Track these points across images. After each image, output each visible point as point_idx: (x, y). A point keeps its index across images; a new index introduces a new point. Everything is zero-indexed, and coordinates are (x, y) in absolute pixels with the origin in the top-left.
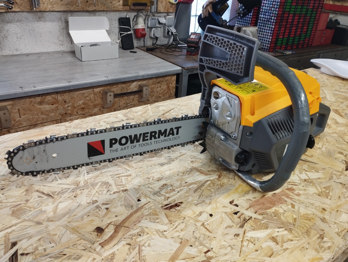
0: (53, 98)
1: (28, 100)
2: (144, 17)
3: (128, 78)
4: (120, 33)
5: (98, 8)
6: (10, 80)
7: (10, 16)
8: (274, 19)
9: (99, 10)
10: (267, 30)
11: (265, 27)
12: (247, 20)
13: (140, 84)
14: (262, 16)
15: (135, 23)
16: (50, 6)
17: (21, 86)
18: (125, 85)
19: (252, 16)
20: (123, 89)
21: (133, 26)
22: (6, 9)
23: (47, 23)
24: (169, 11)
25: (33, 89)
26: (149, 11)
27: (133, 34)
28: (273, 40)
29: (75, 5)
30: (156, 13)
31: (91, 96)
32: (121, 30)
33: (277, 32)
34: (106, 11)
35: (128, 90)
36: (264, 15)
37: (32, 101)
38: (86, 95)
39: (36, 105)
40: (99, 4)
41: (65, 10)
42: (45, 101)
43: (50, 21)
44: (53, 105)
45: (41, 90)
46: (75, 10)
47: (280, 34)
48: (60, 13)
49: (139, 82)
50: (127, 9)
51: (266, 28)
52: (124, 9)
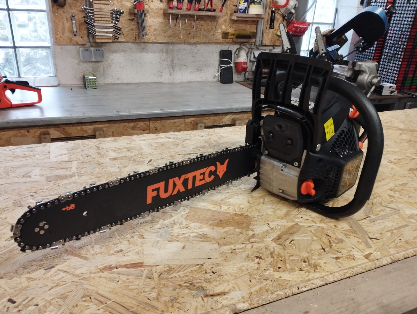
0: (145, 124)
1: (122, 124)
2: (247, 50)
3: (221, 110)
4: (220, 66)
5: (200, 40)
6: (108, 105)
7: (115, 46)
8: (401, 55)
9: (200, 42)
10: (392, 67)
11: (390, 63)
12: (369, 56)
13: (234, 117)
14: (387, 51)
15: (237, 56)
16: (154, 38)
17: (118, 110)
18: (217, 117)
19: (375, 50)
20: (215, 121)
21: (235, 59)
22: (113, 40)
23: (149, 54)
24: (276, 44)
25: (128, 113)
26: (253, 44)
27: (233, 68)
28: (399, 79)
29: (177, 37)
30: (261, 47)
31: (182, 126)
32: (221, 62)
33: (405, 69)
34: (208, 43)
35: (220, 123)
36: (389, 50)
37: (126, 126)
38: (177, 124)
39: (129, 130)
40: (202, 36)
41: (167, 41)
42: (138, 126)
43: (152, 52)
44: (144, 131)
45: (136, 115)
46: (177, 42)
47: (410, 72)
48: (162, 45)
49: (233, 115)
50: (230, 42)
51: (391, 65)
52: (226, 42)
